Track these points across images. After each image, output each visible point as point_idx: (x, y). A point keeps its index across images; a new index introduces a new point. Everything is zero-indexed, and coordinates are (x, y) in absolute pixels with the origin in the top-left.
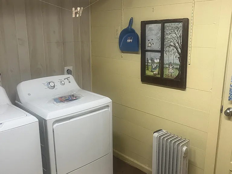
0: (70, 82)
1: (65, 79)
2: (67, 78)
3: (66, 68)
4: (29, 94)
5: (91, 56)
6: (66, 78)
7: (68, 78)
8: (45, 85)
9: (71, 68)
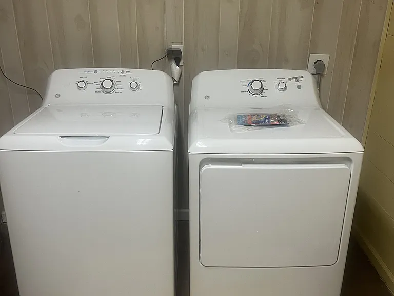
0: (299, 87)
1: (290, 79)
2: (297, 79)
3: (313, 58)
4: (207, 97)
5: (384, 35)
6: (294, 78)
7: (299, 77)
8: (244, 84)
9: (325, 58)
